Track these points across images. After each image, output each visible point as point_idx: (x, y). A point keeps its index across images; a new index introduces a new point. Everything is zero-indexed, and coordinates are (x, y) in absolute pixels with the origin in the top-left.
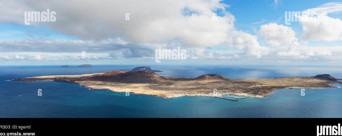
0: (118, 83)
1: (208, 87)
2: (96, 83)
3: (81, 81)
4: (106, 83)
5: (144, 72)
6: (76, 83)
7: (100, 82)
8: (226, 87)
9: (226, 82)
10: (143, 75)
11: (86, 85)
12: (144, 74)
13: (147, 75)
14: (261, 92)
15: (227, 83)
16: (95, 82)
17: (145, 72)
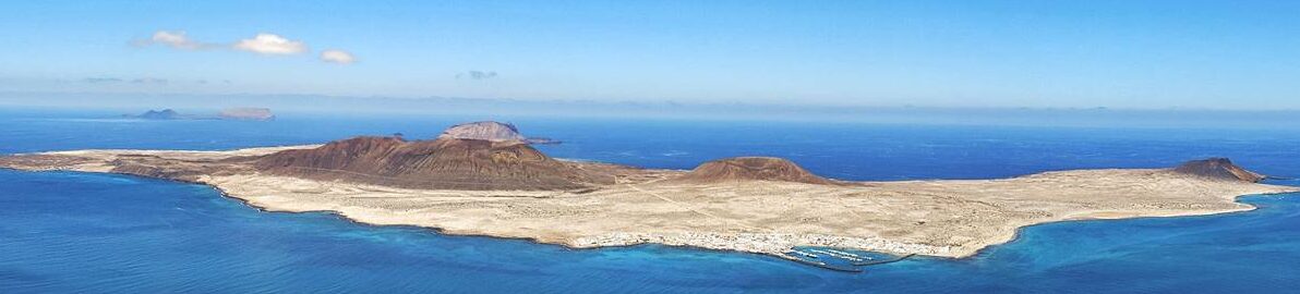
0: (376, 188)
1: (734, 212)
2: (284, 187)
3: (224, 175)
4: (326, 184)
5: (487, 144)
6: (204, 183)
7: (302, 182)
8: (813, 213)
9: (814, 192)
10: (480, 156)
11: (243, 193)
12: (486, 152)
13: (498, 156)
14: (960, 234)
15: (817, 194)
16: (280, 182)
17: (493, 145)
